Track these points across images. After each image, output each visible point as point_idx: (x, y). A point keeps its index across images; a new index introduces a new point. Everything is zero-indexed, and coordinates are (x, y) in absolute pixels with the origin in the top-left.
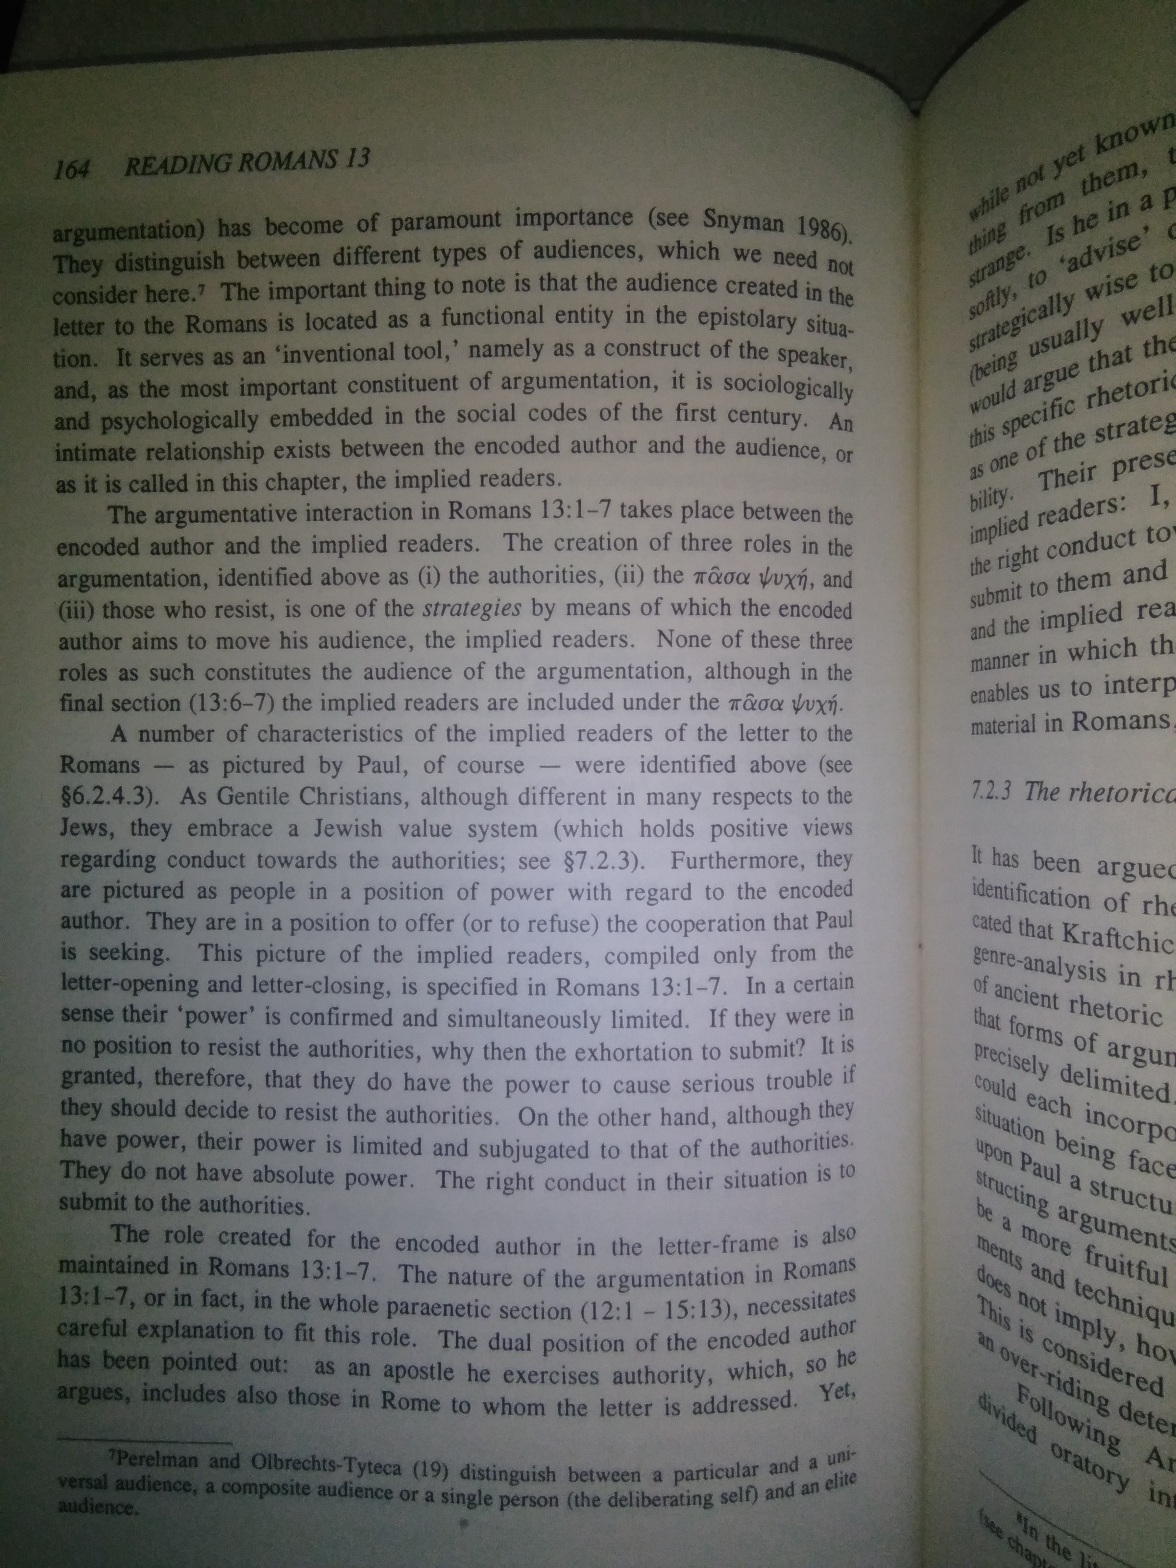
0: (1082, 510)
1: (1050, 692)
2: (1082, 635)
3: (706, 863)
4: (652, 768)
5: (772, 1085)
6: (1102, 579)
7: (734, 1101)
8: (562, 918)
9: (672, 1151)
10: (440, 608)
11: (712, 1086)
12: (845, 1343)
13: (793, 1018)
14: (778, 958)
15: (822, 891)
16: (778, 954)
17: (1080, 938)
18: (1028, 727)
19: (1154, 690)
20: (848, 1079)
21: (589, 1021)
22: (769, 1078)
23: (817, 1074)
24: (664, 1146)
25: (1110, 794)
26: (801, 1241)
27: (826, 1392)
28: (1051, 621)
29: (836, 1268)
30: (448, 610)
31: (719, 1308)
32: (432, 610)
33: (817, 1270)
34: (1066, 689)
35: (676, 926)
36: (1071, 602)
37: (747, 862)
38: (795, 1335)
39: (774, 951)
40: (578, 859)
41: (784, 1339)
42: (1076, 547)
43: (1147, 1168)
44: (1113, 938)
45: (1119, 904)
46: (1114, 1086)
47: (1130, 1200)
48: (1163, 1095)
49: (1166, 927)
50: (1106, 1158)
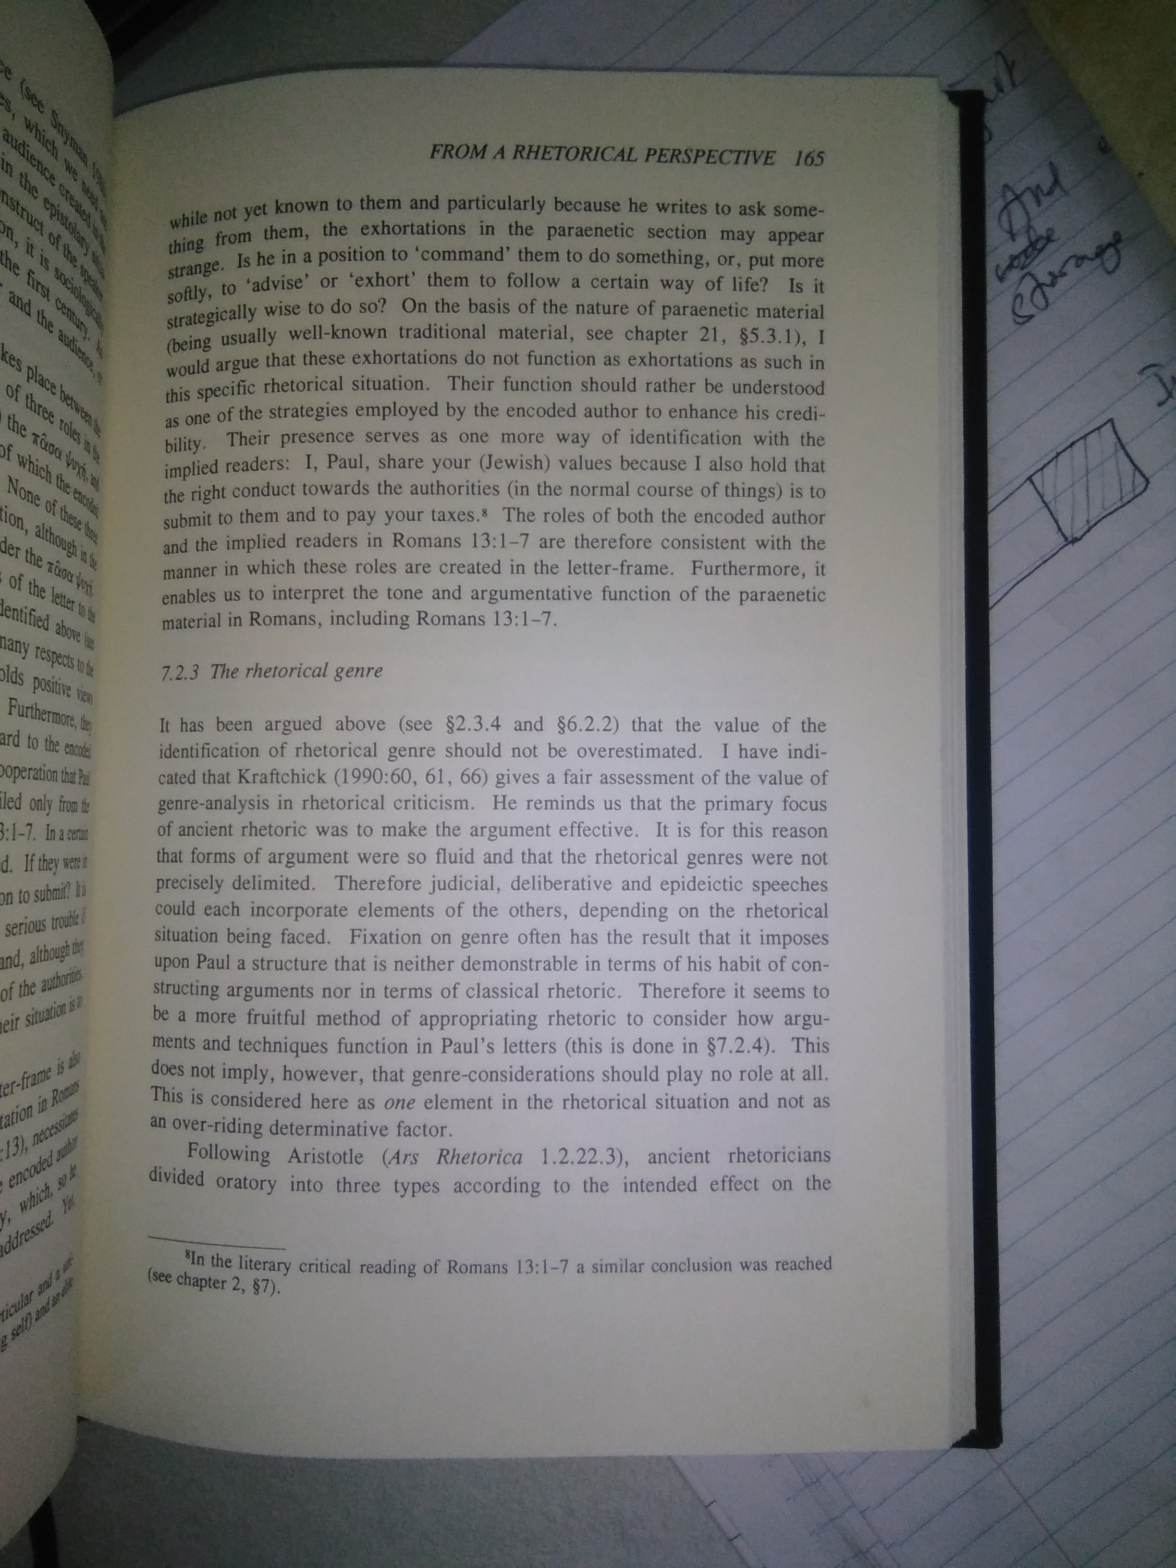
0: (258, 465)
1: (232, 597)
2: (257, 556)
6: (271, 517)
17: (250, 779)
18: (214, 623)
19: (306, 598)
25: (276, 672)
28: (234, 544)
34: (244, 595)
36: (249, 531)
42: (254, 491)
43: (293, 940)
44: (275, 776)
45: (279, 751)
46: (272, 884)
47: (281, 966)
48: (305, 885)
49: (310, 765)
50: (265, 940)
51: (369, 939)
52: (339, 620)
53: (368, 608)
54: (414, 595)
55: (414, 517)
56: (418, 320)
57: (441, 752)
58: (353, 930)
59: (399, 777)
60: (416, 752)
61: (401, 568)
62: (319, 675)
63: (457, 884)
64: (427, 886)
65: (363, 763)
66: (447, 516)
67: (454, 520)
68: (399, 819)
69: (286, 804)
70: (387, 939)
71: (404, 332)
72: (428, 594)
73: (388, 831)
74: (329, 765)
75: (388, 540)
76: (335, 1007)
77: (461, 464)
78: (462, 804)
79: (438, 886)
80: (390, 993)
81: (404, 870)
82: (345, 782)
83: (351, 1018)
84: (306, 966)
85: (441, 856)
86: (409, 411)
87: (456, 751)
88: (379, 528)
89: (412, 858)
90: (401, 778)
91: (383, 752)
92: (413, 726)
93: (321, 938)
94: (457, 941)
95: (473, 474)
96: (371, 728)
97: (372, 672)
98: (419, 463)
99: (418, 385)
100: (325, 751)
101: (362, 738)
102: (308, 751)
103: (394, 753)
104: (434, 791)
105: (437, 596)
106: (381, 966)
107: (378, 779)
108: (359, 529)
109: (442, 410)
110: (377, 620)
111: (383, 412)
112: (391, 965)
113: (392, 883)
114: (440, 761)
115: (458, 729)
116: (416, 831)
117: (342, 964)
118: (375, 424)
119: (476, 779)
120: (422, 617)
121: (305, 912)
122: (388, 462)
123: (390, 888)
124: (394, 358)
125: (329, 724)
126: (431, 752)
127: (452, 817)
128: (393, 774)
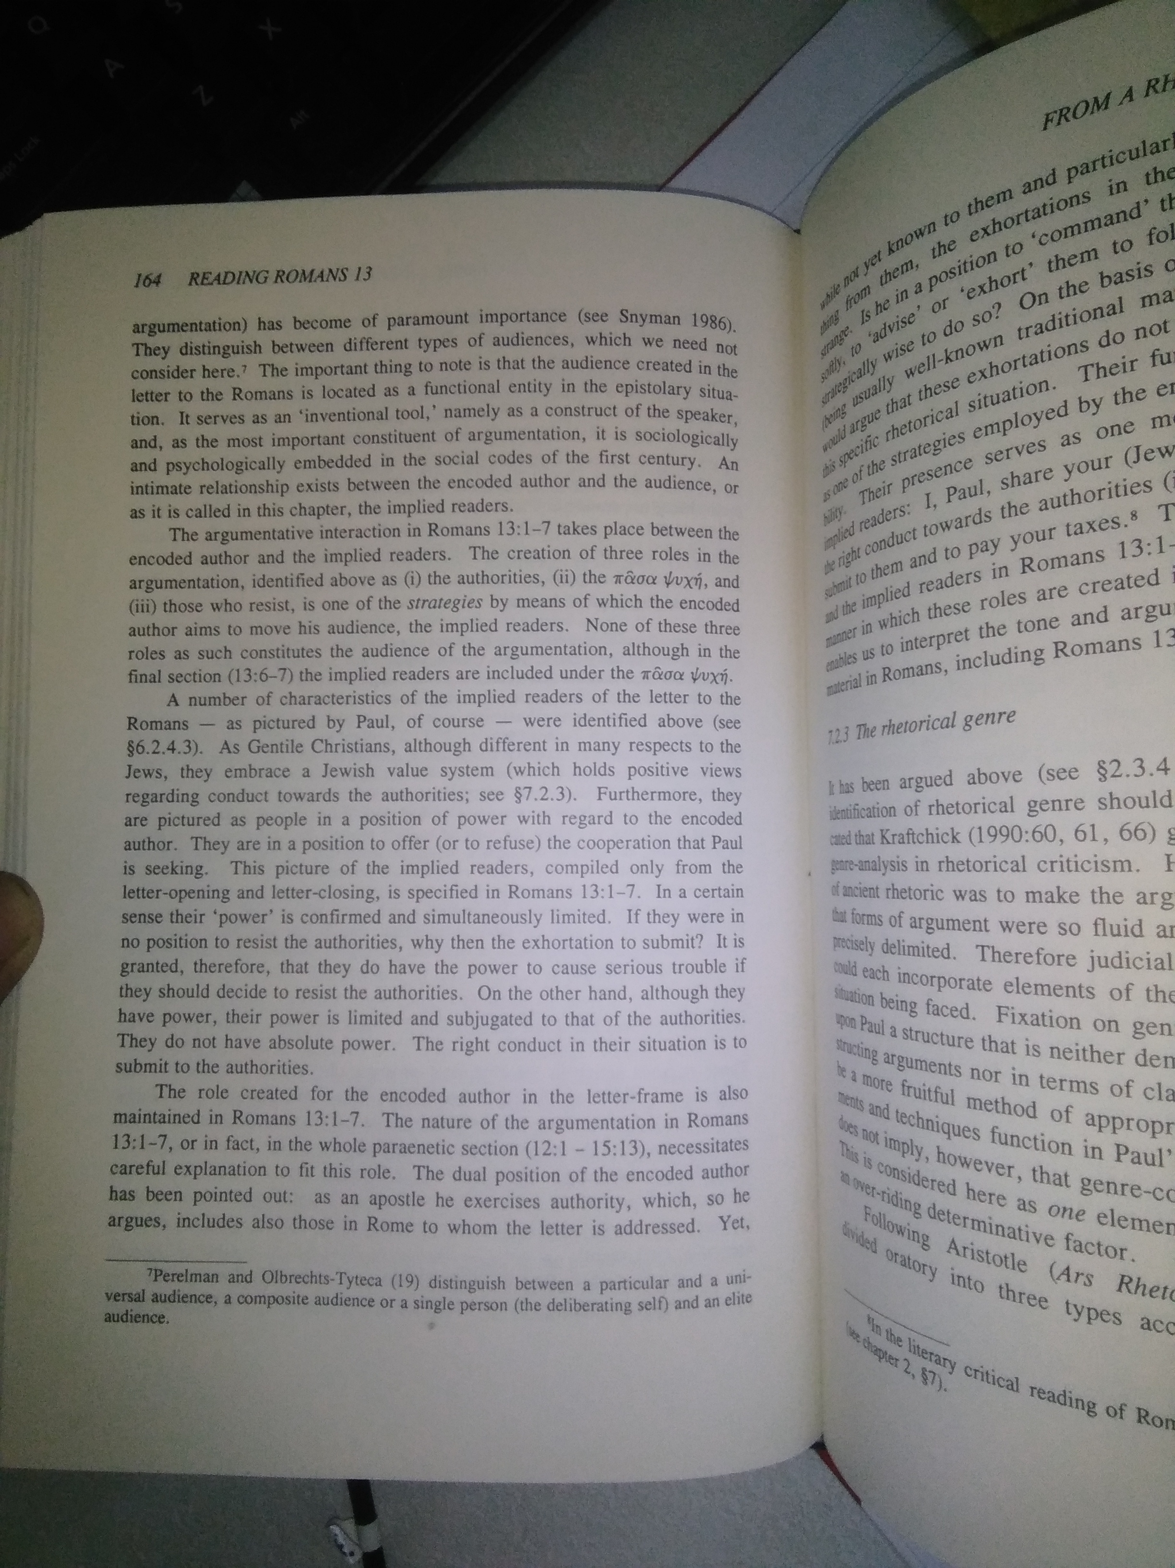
0: (884, 517)
1: (869, 655)
2: (886, 610)
3: (624, 795)
4: (582, 723)
5: (677, 970)
6: (897, 566)
7: (647, 981)
8: (512, 839)
9: (598, 1020)
10: (421, 603)
11: (629, 969)
12: (741, 1183)
13: (693, 918)
14: (681, 870)
15: (717, 820)
16: (681, 867)
17: (890, 840)
18: (857, 684)
19: (931, 645)
20: (740, 969)
21: (533, 918)
22: (674, 964)
23: (713, 963)
24: (591, 1016)
26: (702, 1096)
27: (725, 1223)
28: (868, 602)
29: (732, 1120)
30: (427, 604)
31: (635, 1147)
32: (415, 604)
33: (714, 1121)
34: (878, 651)
35: (601, 844)
36: (880, 585)
37: (656, 796)
38: (697, 1174)
39: (678, 865)
40: (525, 793)
41: (689, 1175)
42: (882, 545)
43: (937, 1012)
44: (909, 837)
45: (912, 810)
46: (915, 951)
47: (928, 1039)
48: (946, 953)
49: (942, 823)
50: (911, 1008)
51: (1018, 1019)
52: (966, 664)
53: (996, 646)
54: (1050, 624)
55: (1047, 535)
56: (1040, 314)
57: (1091, 805)
58: (999, 1007)
59: (1041, 835)
60: (1061, 805)
61: (1032, 596)
62: (947, 727)
63: (1122, 961)
64: (1084, 962)
65: (999, 820)
66: (1086, 527)
67: (1094, 530)
68: (1045, 882)
69: (923, 866)
70: (1038, 1020)
71: (1023, 333)
72: (1066, 621)
73: (1032, 896)
74: (963, 823)
75: (1015, 567)
76: (986, 1090)
77: (1101, 464)
78: (1125, 866)
79: (1097, 962)
80: (1046, 1082)
81: (1054, 943)
82: (981, 841)
83: (1002, 1106)
84: (953, 1042)
85: (1100, 928)
86: (1033, 417)
87: (1109, 802)
88: (1005, 556)
89: (1064, 929)
90: (1044, 835)
91: (1021, 807)
92: (1056, 775)
93: (965, 1013)
94: (1127, 1029)
95: (1117, 472)
96: (1006, 780)
97: (1004, 717)
98: (1047, 474)
99: (1042, 386)
100: (957, 808)
101: (999, 792)
102: (939, 808)
103: (1033, 808)
104: (1085, 851)
105: (1077, 621)
106: (1033, 1051)
107: (1017, 837)
108: (983, 562)
109: (1073, 406)
110: (1006, 659)
111: (1002, 427)
112: (1045, 1051)
113: (1040, 957)
114: (1091, 814)
115: (1113, 776)
116: (1066, 897)
117: (989, 1043)
118: (995, 442)
119: (1140, 834)
120: (1060, 649)
121: (947, 982)
122: (1012, 481)
123: (1039, 963)
124: (1013, 365)
125: (960, 779)
126: (1078, 804)
127: (1111, 882)
128: (1034, 832)
